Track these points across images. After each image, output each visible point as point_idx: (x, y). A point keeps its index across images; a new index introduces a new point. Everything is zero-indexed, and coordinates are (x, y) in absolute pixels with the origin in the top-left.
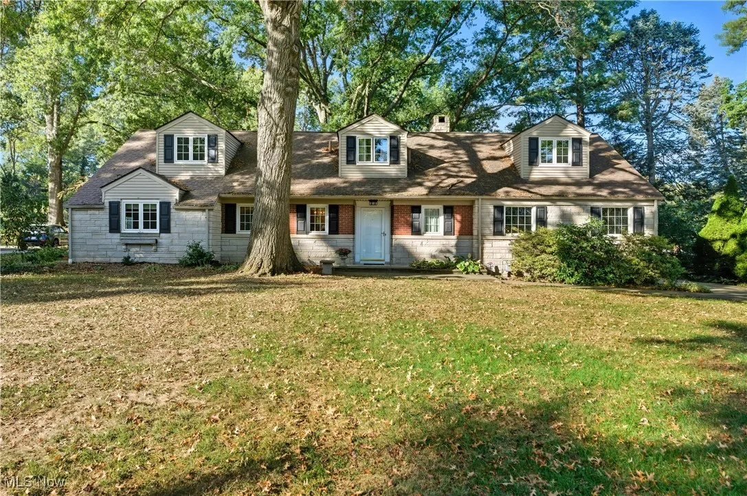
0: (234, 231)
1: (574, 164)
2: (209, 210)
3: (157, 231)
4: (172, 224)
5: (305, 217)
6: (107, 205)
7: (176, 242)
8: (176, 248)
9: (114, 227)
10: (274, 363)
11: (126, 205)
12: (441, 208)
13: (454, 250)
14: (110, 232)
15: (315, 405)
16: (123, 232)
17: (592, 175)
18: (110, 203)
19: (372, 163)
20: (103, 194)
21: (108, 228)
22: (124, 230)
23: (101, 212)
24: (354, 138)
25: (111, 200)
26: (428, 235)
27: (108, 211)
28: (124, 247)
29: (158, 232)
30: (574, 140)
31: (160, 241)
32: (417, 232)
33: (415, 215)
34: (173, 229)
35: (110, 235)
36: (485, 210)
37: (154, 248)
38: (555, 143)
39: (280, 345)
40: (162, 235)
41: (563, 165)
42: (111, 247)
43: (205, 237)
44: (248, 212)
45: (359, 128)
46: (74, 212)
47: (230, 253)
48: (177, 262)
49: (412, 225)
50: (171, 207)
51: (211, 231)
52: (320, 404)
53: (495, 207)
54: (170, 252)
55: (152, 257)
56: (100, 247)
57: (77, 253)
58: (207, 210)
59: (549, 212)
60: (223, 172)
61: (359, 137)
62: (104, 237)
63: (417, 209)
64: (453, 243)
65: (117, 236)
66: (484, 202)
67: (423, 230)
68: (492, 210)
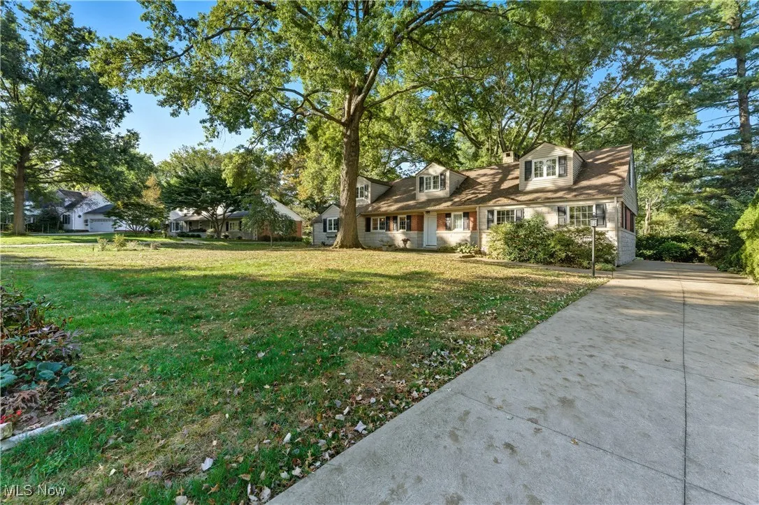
0: (369, 231)
1: (560, 176)
5: (397, 223)
9: (325, 230)
11: (329, 220)
12: (462, 213)
13: (469, 240)
14: (323, 232)
17: (576, 182)
18: (324, 220)
19: (432, 190)
20: (322, 216)
21: (323, 230)
22: (328, 231)
23: (321, 223)
24: (423, 178)
25: (324, 218)
26: (456, 230)
27: (323, 223)
28: (327, 238)
30: (560, 158)
32: (449, 229)
33: (448, 219)
36: (483, 213)
38: (545, 163)
41: (551, 177)
42: (324, 238)
45: (426, 172)
46: (314, 224)
47: (368, 241)
49: (446, 225)
53: (489, 211)
56: (321, 238)
57: (315, 241)
59: (525, 212)
60: (370, 202)
61: (425, 177)
63: (448, 215)
64: (469, 235)
65: (325, 233)
66: (482, 208)
67: (452, 227)
68: (487, 213)
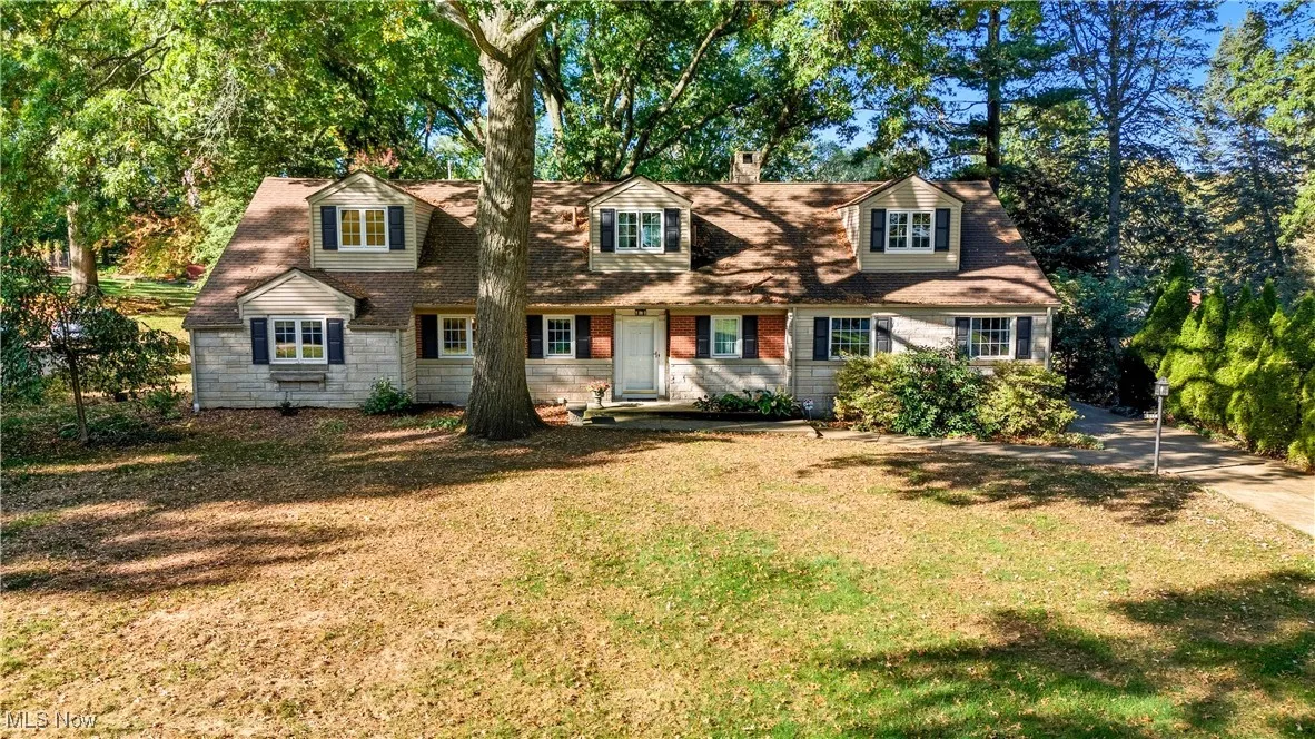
0: (435, 355)
1: (937, 248)
2: (401, 331)
3: (324, 360)
4: (347, 351)
5: (540, 333)
6: (248, 323)
7: (352, 376)
8: (355, 386)
9: (260, 355)
10: (547, 594)
11: (276, 323)
12: (738, 318)
14: (254, 363)
15: (590, 637)
16: (272, 362)
17: (964, 264)
18: (253, 321)
19: (638, 250)
20: (240, 307)
21: (251, 358)
22: (274, 360)
23: (240, 335)
24: (611, 212)
25: (254, 317)
26: (719, 358)
27: (249, 332)
28: (276, 385)
29: (326, 362)
30: (939, 212)
31: (329, 375)
32: (703, 353)
33: (701, 330)
34: (349, 358)
35: (253, 368)
36: (804, 322)
37: (321, 385)
38: (910, 219)
39: (547, 572)
40: (333, 367)
41: (921, 250)
42: (257, 384)
43: (396, 369)
44: (455, 326)
46: (198, 334)
47: (430, 387)
48: (355, 406)
49: (696, 345)
50: (345, 325)
51: (404, 361)
52: (594, 636)
53: (817, 320)
54: (343, 392)
55: (320, 399)
56: (240, 385)
57: (205, 394)
58: (398, 331)
59: (895, 325)
60: (414, 263)
61: (617, 210)
62: (244, 370)
63: (703, 321)
64: (759, 369)
65: (264, 368)
66: (802, 312)
67: (712, 352)
68: (812, 325)
